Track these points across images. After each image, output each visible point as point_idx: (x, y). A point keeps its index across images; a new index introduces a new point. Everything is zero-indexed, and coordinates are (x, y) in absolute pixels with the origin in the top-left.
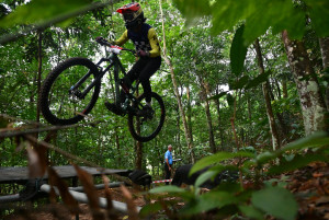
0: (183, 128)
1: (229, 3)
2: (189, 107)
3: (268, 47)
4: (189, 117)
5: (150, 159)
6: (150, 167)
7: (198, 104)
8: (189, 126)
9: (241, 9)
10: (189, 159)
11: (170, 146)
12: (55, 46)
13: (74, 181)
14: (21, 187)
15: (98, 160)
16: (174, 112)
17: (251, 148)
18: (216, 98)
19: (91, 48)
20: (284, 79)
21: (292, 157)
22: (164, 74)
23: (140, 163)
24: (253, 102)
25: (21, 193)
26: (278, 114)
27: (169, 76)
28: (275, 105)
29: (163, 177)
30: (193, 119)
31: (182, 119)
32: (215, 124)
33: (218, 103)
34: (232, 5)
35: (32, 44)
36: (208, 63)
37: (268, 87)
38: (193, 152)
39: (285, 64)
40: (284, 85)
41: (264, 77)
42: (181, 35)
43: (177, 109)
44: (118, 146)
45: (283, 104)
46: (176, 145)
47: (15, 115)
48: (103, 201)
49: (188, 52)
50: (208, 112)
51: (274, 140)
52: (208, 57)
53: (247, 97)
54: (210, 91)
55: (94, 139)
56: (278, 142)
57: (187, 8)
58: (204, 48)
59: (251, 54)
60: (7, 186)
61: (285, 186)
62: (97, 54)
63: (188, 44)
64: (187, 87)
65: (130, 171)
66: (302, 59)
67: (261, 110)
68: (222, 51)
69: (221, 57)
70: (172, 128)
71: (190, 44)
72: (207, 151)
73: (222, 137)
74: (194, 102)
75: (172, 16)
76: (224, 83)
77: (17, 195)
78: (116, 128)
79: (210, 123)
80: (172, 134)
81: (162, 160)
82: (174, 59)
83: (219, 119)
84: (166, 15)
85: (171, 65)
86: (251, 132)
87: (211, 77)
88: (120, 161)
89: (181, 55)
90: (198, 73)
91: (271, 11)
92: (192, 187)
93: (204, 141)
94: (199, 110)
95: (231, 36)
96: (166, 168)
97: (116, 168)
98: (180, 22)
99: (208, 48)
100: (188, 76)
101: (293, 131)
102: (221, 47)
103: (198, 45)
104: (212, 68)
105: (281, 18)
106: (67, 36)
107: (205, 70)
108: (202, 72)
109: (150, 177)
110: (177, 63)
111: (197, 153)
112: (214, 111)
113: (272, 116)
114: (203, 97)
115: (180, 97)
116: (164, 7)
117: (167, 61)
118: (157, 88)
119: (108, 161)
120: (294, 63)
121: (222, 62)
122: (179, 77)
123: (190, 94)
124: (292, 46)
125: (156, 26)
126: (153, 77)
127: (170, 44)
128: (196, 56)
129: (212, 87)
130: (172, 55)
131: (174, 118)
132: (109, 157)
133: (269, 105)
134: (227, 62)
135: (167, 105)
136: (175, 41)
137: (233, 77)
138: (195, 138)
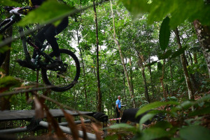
1: (160, 3)
2: (131, 71)
3: (183, 30)
4: (131, 78)
5: (106, 105)
6: (106, 110)
7: (137, 69)
8: (131, 83)
9: (168, 8)
10: (132, 105)
11: (119, 96)
13: (60, 118)
14: (27, 122)
15: (74, 106)
16: (121, 75)
17: (174, 97)
18: (149, 65)
19: (69, 36)
20: (195, 51)
21: (203, 103)
22: (115, 50)
23: (100, 108)
24: (174, 67)
25: (28, 126)
26: (191, 75)
27: (118, 51)
28: (189, 69)
29: (115, 117)
30: (133, 79)
31: (126, 79)
32: (149, 82)
33: (150, 68)
34: (162, 5)
36: (143, 43)
37: (184, 57)
38: (134, 100)
39: (195, 41)
40: (195, 55)
41: (182, 50)
42: (125, 25)
43: (123, 73)
44: (86, 96)
45: (195, 68)
46: (123, 96)
47: (24, 78)
48: (81, 133)
49: (129, 36)
50: (144, 74)
51: (189, 92)
52: (143, 38)
53: (170, 63)
54: (145, 60)
56: (193, 93)
58: (140, 33)
59: (173, 35)
60: (19, 122)
61: (198, 124)
62: (73, 39)
63: (130, 31)
64: (130, 58)
65: (94, 113)
66: (207, 37)
67: (180, 72)
68: (152, 34)
69: (152, 38)
70: (120, 85)
71: (131, 31)
72: (143, 99)
73: (153, 91)
74: (134, 68)
75: (118, 13)
76: (154, 55)
77: (25, 127)
78: (85, 85)
79: (145, 81)
80: (120, 89)
81: (114, 105)
82: (121, 40)
83: (151, 78)
84: (115, 13)
85: (119, 44)
86: (173, 87)
87: (145, 52)
88: (88, 106)
89: (125, 38)
90: (136, 49)
91: (188, 7)
92: (137, 124)
93: (141, 93)
94: (137, 73)
95: (159, 24)
96: (117, 110)
97: (85, 111)
98: (126, 16)
99: (142, 33)
100: (130, 51)
101: (203, 86)
102: (152, 32)
103: (136, 31)
104: (145, 46)
105: (195, 11)
107: (141, 47)
108: (139, 48)
109: (107, 117)
110: (123, 43)
111: (137, 101)
112: (147, 74)
113: (187, 76)
114: (140, 64)
115: (125, 65)
116: (114, 8)
117: (116, 42)
118: (110, 60)
119: (80, 106)
120: (202, 40)
121: (152, 41)
122: (124, 52)
123: (131, 63)
124: (200, 29)
125: (108, 20)
126: (108, 52)
127: (118, 31)
128: (135, 38)
129: (146, 58)
130: (119, 38)
131: (122, 78)
132: (80, 103)
133: (186, 69)
134: (156, 41)
135: (117, 70)
136: (121, 29)
137: (160, 51)
138: (135, 91)
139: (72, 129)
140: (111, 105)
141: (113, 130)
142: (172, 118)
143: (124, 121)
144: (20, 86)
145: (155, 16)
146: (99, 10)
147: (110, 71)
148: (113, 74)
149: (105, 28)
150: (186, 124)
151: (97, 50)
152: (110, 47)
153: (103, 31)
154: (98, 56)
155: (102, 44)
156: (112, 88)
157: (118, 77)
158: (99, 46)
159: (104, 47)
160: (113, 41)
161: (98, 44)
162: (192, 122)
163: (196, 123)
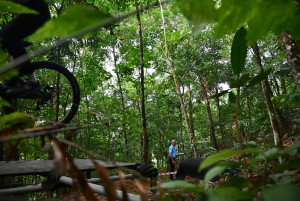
0: (185, 124)
1: (232, 7)
2: (190, 104)
3: (265, 46)
4: (191, 114)
5: (155, 153)
6: (155, 161)
7: (199, 102)
8: (191, 121)
9: (244, 13)
10: (192, 153)
11: (173, 141)
12: (71, 54)
13: (89, 172)
14: (42, 178)
15: (108, 154)
16: (176, 110)
17: (252, 142)
18: (217, 97)
19: (101, 55)
20: (282, 76)
22: (167, 75)
23: (146, 157)
24: (252, 98)
25: (43, 184)
26: (278, 110)
27: (171, 77)
28: (274, 100)
29: (167, 170)
30: (194, 115)
31: (184, 116)
32: (216, 119)
33: (218, 101)
34: (235, 10)
35: (52, 53)
36: (207, 64)
37: (267, 85)
38: (195, 146)
39: (282, 62)
40: (283, 81)
41: (263, 75)
42: (182, 40)
43: (179, 107)
44: (126, 141)
45: (283, 100)
46: (179, 140)
47: (38, 115)
49: (188, 55)
50: (208, 108)
51: (275, 135)
52: (208, 58)
53: (246, 94)
54: (210, 89)
55: (105, 135)
56: (280, 137)
57: (194, 16)
58: (203, 50)
59: (251, 53)
60: (31, 177)
61: (289, 181)
62: (107, 60)
63: (188, 47)
64: (188, 86)
65: (137, 165)
67: (261, 106)
68: (220, 52)
69: (220, 58)
70: (175, 124)
71: (190, 47)
72: (209, 144)
73: (222, 132)
74: (195, 100)
75: (172, 23)
76: (223, 82)
77: (40, 185)
78: (124, 125)
79: (211, 119)
80: (175, 130)
81: (166, 154)
82: (175, 61)
83: (220, 114)
84: (167, 22)
85: (173, 66)
86: (251, 127)
87: (211, 77)
88: (128, 155)
89: (181, 57)
90: (198, 73)
91: (273, 13)
93: (205, 136)
94: (199, 107)
95: (230, 37)
96: (171, 161)
97: (124, 162)
98: (182, 26)
99: (206, 50)
100: (189, 76)
101: (295, 126)
102: (220, 48)
103: (198, 48)
104: (211, 68)
105: (284, 19)
106: (82, 45)
107: (205, 70)
108: (201, 72)
109: (156, 170)
110: (179, 65)
111: (199, 147)
112: (214, 108)
113: (272, 111)
114: (203, 95)
115: (181, 95)
116: (166, 15)
117: (169, 63)
118: (160, 88)
119: (118, 154)
120: (293, 61)
121: (220, 62)
122: (180, 77)
123: (191, 93)
124: (290, 44)
125: (158, 32)
126: (157, 78)
127: (172, 48)
128: (196, 58)
129: (211, 86)
130: (173, 57)
131: (177, 115)
132: (118, 151)
133: (269, 101)
134: (226, 62)
135: (170, 103)
136: (176, 45)
137: (231, 75)
138: (196, 133)
139: (106, 189)
140: (162, 153)
141: (165, 190)
142: (250, 171)
143: (180, 176)
144: (32, 127)
145: (226, 27)
146: (144, 18)
147: (160, 105)
148: (164, 109)
149: (153, 43)
150: (272, 182)
151: (142, 74)
152: (160, 71)
153: (150, 47)
154: (143, 83)
155: (148, 66)
156: (164, 129)
157: (172, 112)
158: (145, 69)
159: (151, 71)
160: (165, 62)
161: (143, 66)
162: (280, 178)
163: (286, 181)
